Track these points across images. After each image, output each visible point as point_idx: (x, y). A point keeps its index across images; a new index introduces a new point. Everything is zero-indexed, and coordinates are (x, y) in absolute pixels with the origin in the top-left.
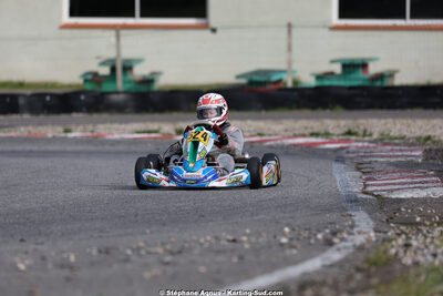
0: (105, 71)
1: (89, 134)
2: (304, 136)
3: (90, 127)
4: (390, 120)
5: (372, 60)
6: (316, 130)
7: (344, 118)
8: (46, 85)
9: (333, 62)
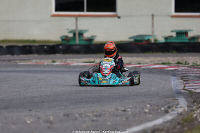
0: (71, 35)
1: (63, 63)
2: (159, 64)
3: (64, 60)
4: (197, 57)
5: (189, 30)
6: (164, 62)
7: (176, 56)
8: (45, 41)
9: (172, 31)
